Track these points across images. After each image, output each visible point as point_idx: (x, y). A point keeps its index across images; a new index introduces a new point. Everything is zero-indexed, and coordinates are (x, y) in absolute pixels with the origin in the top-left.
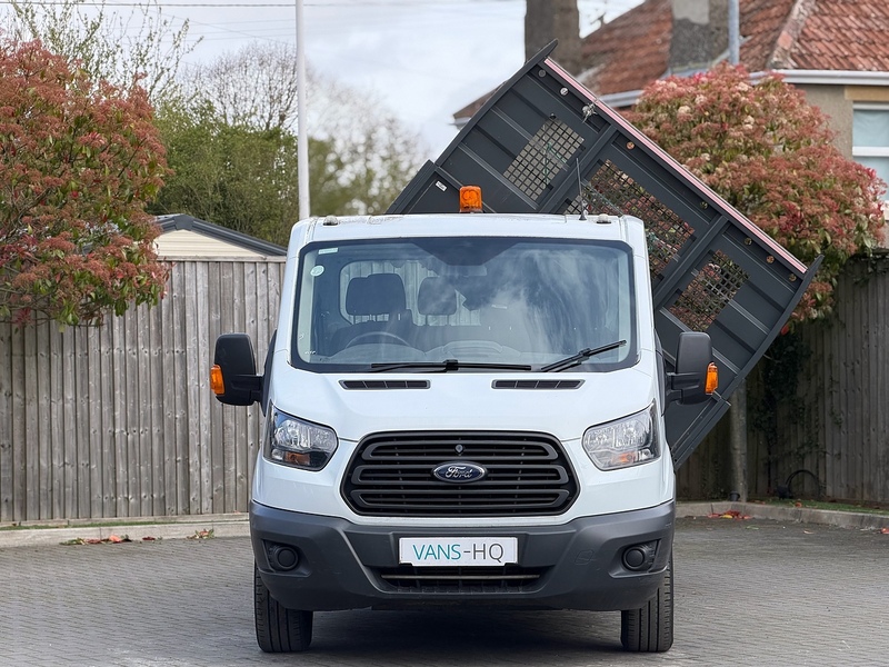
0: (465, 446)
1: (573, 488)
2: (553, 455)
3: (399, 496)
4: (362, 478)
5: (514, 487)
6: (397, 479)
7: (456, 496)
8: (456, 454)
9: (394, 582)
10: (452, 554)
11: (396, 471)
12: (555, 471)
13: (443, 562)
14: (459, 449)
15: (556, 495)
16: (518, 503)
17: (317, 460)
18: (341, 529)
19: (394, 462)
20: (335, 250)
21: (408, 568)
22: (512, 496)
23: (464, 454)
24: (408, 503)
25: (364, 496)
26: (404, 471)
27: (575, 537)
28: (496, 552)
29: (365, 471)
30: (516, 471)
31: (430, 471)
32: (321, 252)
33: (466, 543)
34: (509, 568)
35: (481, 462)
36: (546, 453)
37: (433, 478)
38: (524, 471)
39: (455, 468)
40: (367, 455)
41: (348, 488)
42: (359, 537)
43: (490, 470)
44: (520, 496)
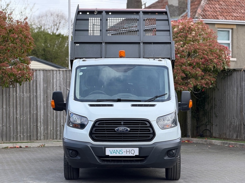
0: (124, 122)
1: (154, 134)
2: (148, 125)
3: (105, 136)
4: (95, 131)
5: (137, 134)
6: (105, 132)
7: (121, 136)
8: (121, 125)
9: (104, 160)
10: (120, 153)
11: (104, 129)
12: (149, 129)
13: (118, 155)
14: (122, 123)
15: (149, 136)
16: (139, 138)
17: (82, 126)
18: (89, 145)
19: (104, 127)
20: (86, 68)
21: (108, 156)
22: (137, 136)
23: (124, 125)
24: (108, 138)
25: (96, 136)
26: (107, 129)
27: (155, 148)
28: (133, 152)
29: (96, 129)
30: (138, 129)
31: (114, 129)
32: (82, 68)
33: (124, 149)
34: (136, 156)
35: (128, 127)
36: (146, 125)
37: (115, 131)
38: (140, 129)
39: (121, 128)
40: (96, 125)
41: (91, 134)
42: (94, 148)
43: (131, 129)
44: (139, 136)
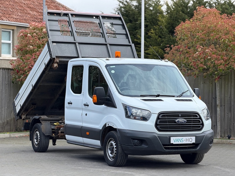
0: (181, 115)
1: (203, 124)
2: (199, 117)
3: (167, 127)
4: (159, 123)
5: (191, 125)
6: (167, 123)
7: (179, 127)
8: (179, 117)
10: (182, 141)
11: (166, 121)
12: (199, 121)
13: (180, 143)
14: (180, 116)
15: (200, 126)
16: (192, 128)
18: (157, 135)
19: (166, 119)
20: (114, 66)
21: (172, 144)
22: (191, 127)
23: (181, 117)
24: (169, 129)
25: (160, 127)
26: (168, 121)
27: (205, 136)
28: (191, 140)
29: (160, 121)
30: (191, 121)
31: (174, 121)
32: (111, 67)
33: (184, 138)
34: (193, 144)
35: (185, 119)
36: (197, 117)
37: (176, 123)
38: (193, 121)
39: (181, 120)
40: (160, 117)
41: (156, 125)
42: (160, 137)
43: (187, 121)
44: (193, 127)
